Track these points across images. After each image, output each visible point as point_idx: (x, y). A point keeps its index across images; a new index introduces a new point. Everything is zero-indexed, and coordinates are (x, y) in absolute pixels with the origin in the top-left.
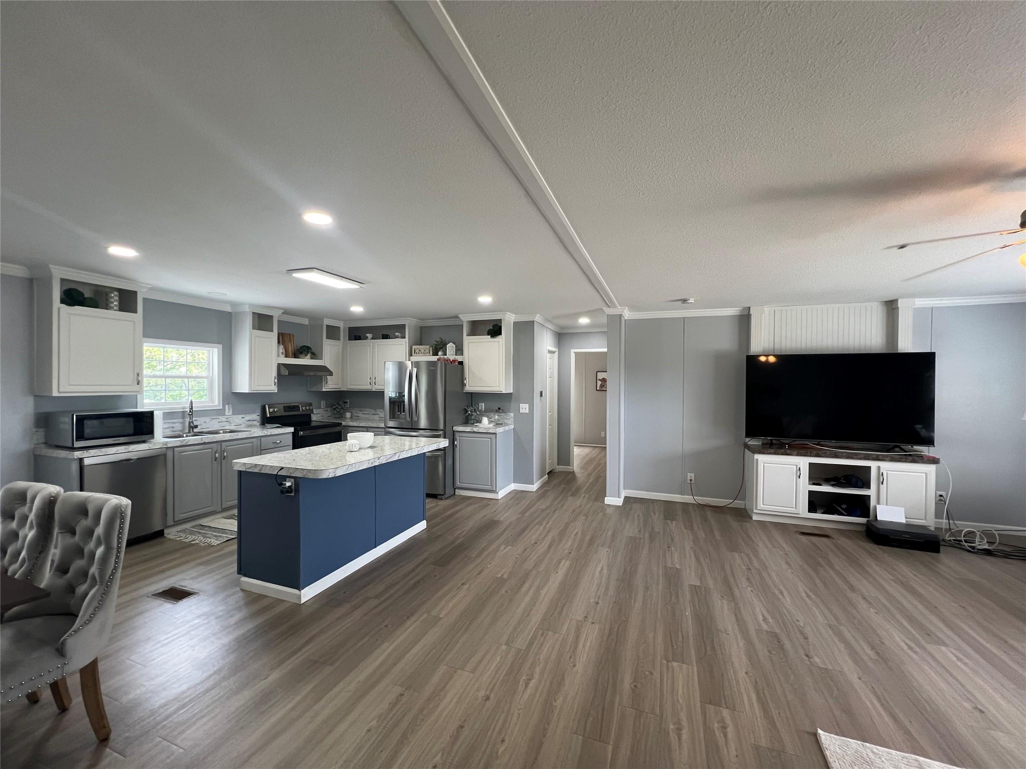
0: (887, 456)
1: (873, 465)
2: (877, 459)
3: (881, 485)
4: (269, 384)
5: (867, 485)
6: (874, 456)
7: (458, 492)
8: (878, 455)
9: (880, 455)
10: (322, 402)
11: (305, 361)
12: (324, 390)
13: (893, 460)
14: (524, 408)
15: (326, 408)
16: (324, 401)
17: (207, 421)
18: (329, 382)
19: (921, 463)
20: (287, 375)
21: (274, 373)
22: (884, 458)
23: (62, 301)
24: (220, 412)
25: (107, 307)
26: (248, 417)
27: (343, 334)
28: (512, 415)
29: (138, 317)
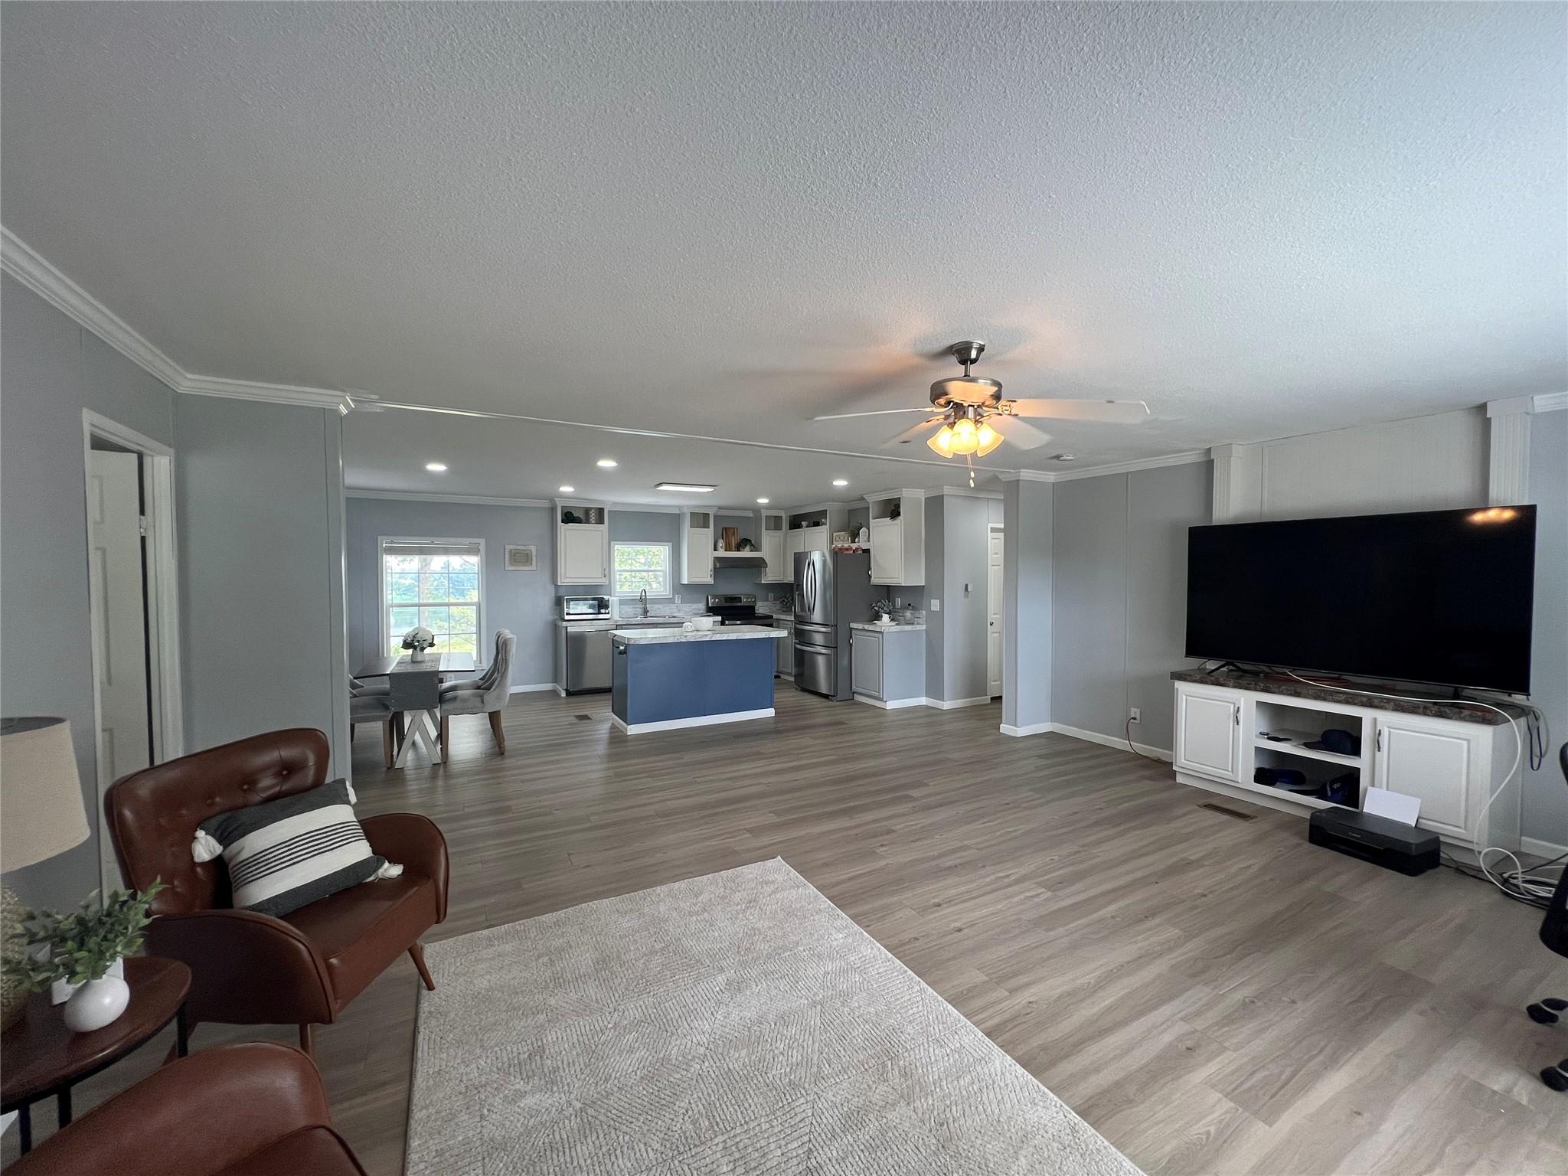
0: (1389, 700)
1: (1366, 714)
2: (1370, 704)
3: (1377, 753)
4: (705, 576)
5: (1356, 752)
6: (1364, 699)
7: (859, 698)
8: (1370, 698)
9: (1376, 697)
10: (770, 595)
11: (746, 553)
12: (763, 582)
13: (1400, 708)
14: (935, 605)
15: (774, 600)
16: (773, 595)
17: (661, 608)
18: (769, 574)
19: (1456, 719)
20: (722, 567)
21: (711, 566)
22: (1382, 704)
23: (563, 521)
24: (671, 601)
25: (588, 522)
26: (695, 606)
27: (785, 524)
28: (924, 612)
29: (604, 527)
